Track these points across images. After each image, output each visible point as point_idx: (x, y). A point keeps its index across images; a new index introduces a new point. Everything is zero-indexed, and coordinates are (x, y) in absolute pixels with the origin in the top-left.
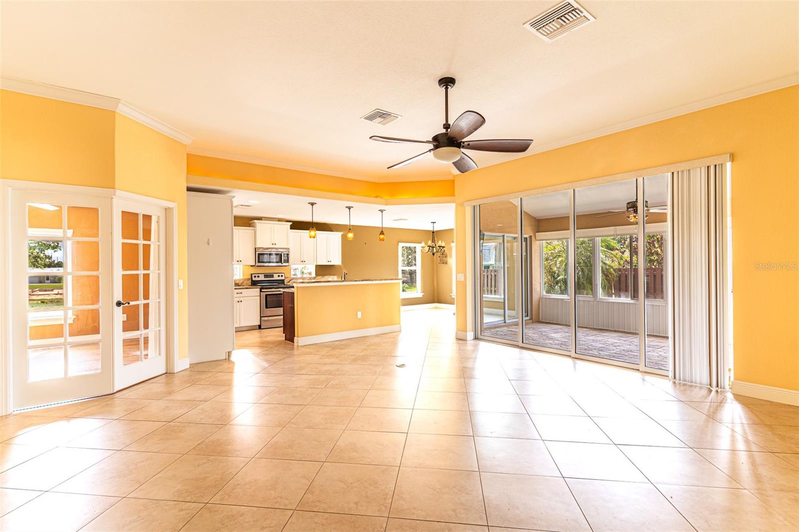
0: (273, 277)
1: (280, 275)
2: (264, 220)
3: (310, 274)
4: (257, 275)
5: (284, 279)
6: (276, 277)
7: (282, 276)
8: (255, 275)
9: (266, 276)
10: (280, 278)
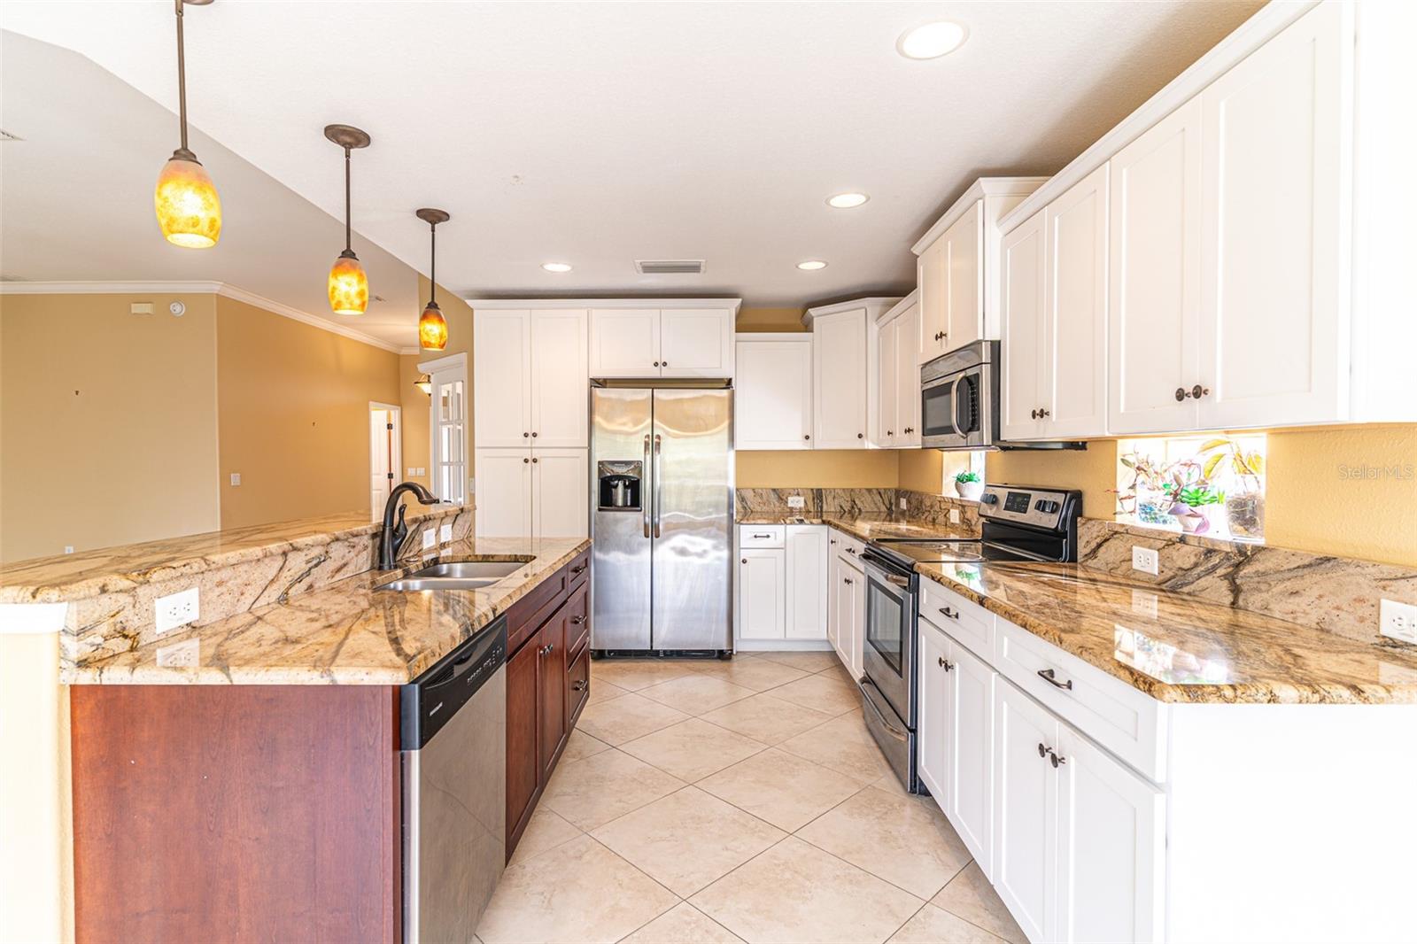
4: (991, 494)
6: (1032, 513)
7: (1055, 508)
8: (991, 490)
9: (1010, 500)
10: (1046, 519)
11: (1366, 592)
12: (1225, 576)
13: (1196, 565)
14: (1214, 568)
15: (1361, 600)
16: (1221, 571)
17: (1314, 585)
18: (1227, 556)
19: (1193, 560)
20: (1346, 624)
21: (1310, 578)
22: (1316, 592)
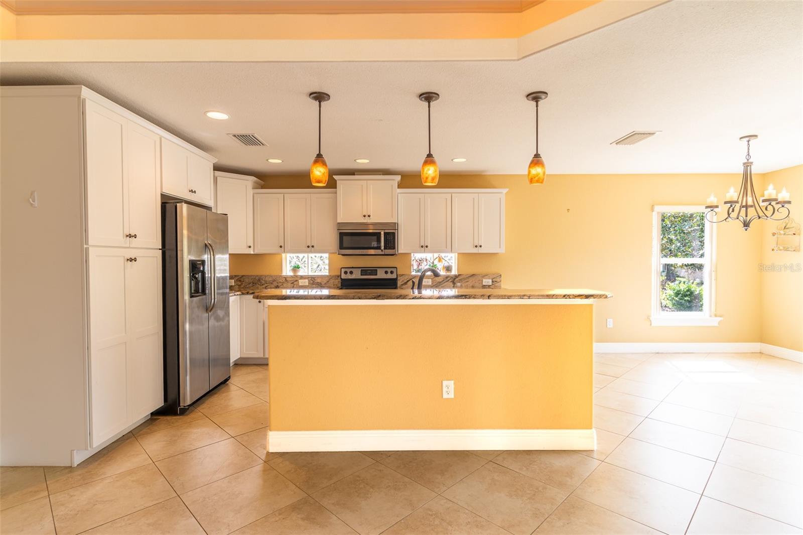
0: (376, 275)
1: (389, 270)
2: (357, 175)
3: (448, 269)
4: (348, 271)
5: (395, 277)
6: (381, 275)
7: (392, 272)
8: (346, 270)
9: (364, 271)
10: (389, 276)
11: (481, 279)
12: (451, 281)
13: (443, 280)
14: (448, 280)
15: (479, 280)
16: (451, 280)
17: (471, 279)
18: (452, 277)
19: (442, 279)
20: (477, 285)
21: (470, 278)
22: (471, 281)
